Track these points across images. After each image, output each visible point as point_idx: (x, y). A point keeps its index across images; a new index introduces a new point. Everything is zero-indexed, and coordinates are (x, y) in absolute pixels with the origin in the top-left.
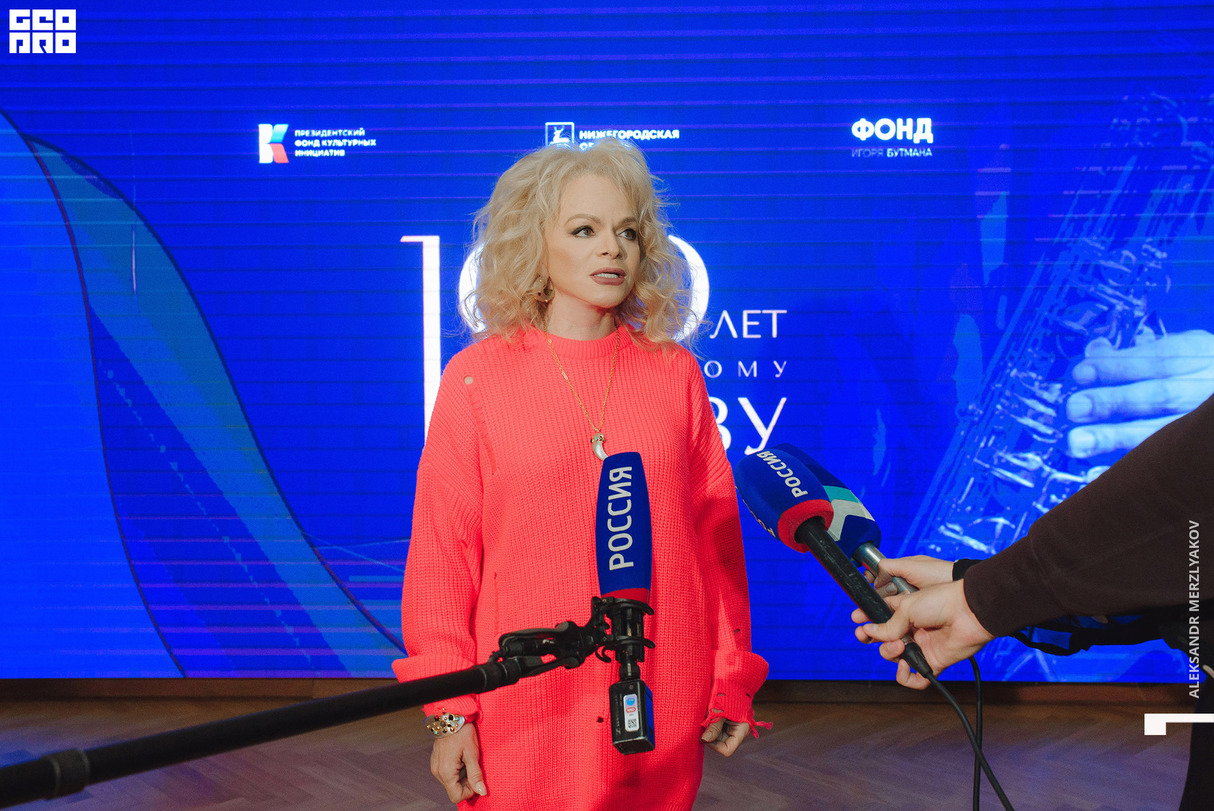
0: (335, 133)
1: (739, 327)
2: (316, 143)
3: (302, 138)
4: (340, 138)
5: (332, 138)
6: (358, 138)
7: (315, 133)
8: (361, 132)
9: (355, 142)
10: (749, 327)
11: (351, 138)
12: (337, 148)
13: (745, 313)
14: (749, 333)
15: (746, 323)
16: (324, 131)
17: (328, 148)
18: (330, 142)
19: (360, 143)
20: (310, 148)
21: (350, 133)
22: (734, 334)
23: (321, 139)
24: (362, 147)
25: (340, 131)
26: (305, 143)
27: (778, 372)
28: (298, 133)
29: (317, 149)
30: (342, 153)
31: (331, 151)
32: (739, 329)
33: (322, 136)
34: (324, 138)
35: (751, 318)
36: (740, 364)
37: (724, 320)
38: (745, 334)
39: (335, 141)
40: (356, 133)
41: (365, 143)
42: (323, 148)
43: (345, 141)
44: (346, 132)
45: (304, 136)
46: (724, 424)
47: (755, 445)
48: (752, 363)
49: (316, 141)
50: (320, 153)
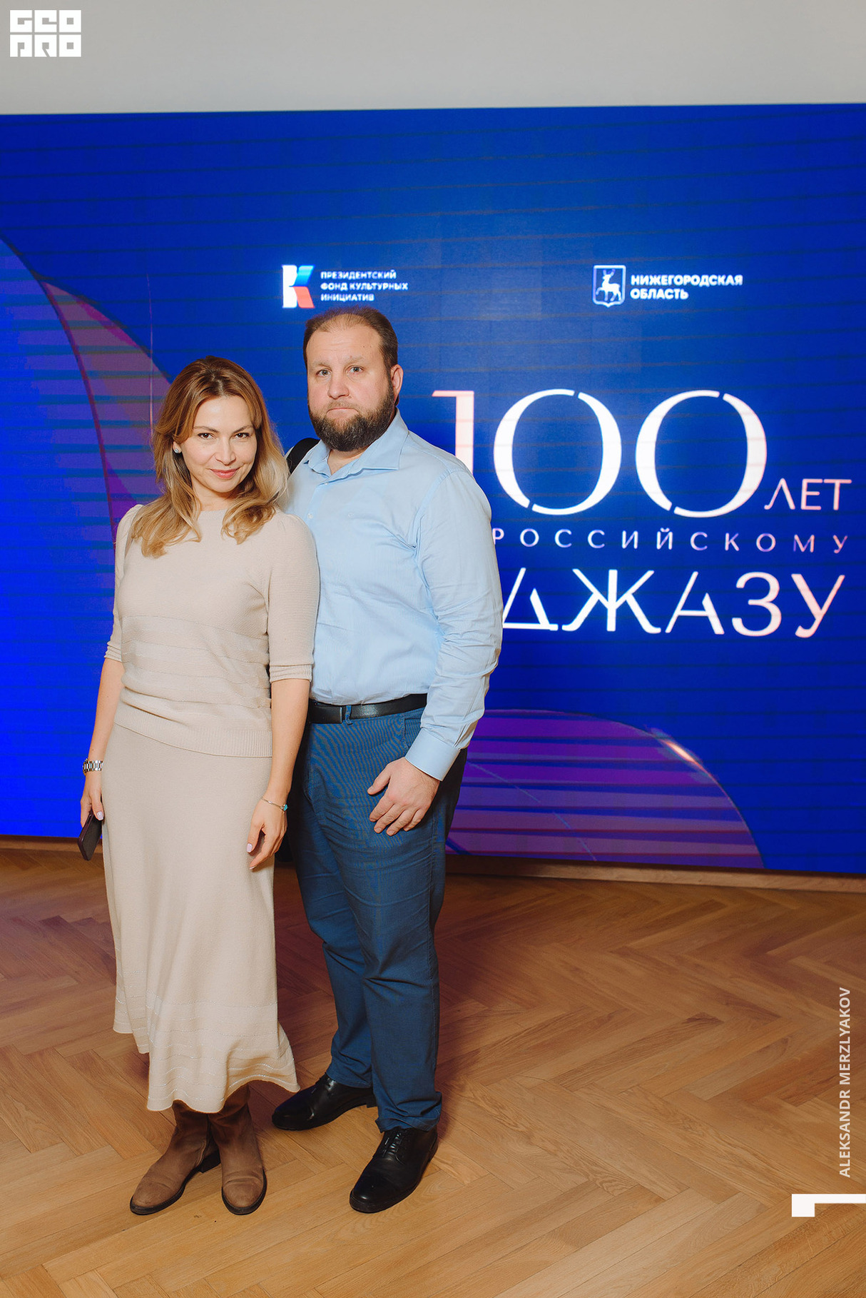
0: (364, 275)
1: (797, 498)
2: (344, 287)
3: (328, 281)
4: (370, 281)
5: (361, 281)
6: (389, 281)
7: (342, 275)
8: (392, 275)
9: (385, 286)
10: (808, 497)
11: (382, 281)
12: (366, 292)
13: (805, 482)
14: (808, 504)
15: (805, 493)
16: (352, 273)
17: (356, 292)
18: (358, 286)
19: (391, 286)
20: (337, 292)
21: (380, 275)
22: (792, 506)
23: (348, 282)
24: (393, 290)
25: (370, 273)
26: (332, 286)
27: (837, 548)
28: (324, 275)
29: (344, 293)
30: (371, 298)
31: (360, 295)
32: (797, 500)
33: (350, 278)
34: (352, 281)
35: (811, 487)
36: (796, 537)
37: (781, 490)
38: (804, 506)
39: (364, 284)
40: (387, 275)
41: (397, 287)
42: (350, 292)
43: (374, 284)
44: (376, 275)
45: (331, 278)
46: (774, 602)
47: (807, 626)
48: (809, 537)
49: (343, 284)
50: (348, 297)
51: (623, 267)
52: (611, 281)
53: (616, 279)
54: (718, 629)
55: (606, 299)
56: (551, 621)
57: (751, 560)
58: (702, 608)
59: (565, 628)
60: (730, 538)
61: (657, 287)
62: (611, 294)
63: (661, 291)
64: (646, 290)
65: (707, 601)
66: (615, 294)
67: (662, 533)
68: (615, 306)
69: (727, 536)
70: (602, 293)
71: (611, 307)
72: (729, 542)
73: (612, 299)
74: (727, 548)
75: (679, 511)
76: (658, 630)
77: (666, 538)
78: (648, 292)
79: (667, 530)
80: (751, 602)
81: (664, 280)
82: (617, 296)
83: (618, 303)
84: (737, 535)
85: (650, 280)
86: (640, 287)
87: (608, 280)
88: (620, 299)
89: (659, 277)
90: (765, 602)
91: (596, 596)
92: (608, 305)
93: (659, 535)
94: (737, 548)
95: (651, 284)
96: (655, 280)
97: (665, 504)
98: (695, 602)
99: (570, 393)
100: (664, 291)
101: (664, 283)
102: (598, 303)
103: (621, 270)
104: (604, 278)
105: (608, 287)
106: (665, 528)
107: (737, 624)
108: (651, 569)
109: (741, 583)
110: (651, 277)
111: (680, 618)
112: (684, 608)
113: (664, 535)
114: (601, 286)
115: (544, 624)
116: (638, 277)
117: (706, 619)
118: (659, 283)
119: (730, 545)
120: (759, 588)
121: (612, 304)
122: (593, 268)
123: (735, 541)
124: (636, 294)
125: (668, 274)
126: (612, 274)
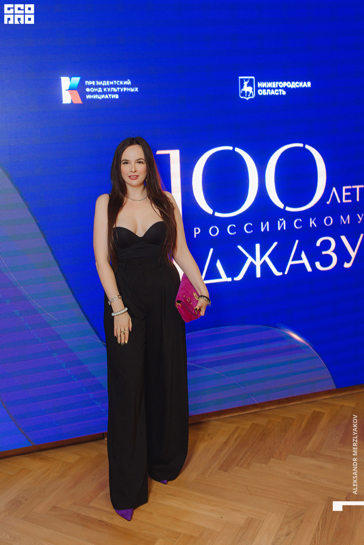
0: (112, 83)
1: (341, 197)
2: (100, 90)
3: (90, 87)
4: (115, 86)
5: (110, 86)
6: (127, 86)
7: (99, 83)
8: (129, 82)
9: (125, 89)
10: (346, 196)
11: (122, 86)
12: (113, 93)
13: (344, 188)
14: (346, 199)
15: (344, 194)
16: (105, 82)
17: (107, 93)
18: (109, 90)
19: (128, 89)
20: (96, 93)
21: (121, 83)
22: (339, 201)
23: (102, 87)
24: (130, 92)
25: (115, 82)
26: (92, 90)
27: (359, 220)
28: (87, 83)
29: (100, 94)
30: (117, 96)
31: (110, 95)
33: (103, 85)
34: (105, 87)
35: (347, 190)
36: (342, 217)
37: (334, 194)
38: (344, 201)
39: (112, 88)
40: (125, 83)
41: (132, 90)
42: (104, 93)
43: (118, 88)
44: (119, 83)
45: (92, 85)
46: (334, 251)
47: (348, 262)
48: (347, 216)
49: (99, 88)
50: (103, 96)
51: (253, 77)
52: (248, 85)
53: (250, 84)
54: (309, 269)
55: (246, 95)
56: (228, 276)
57: (322, 231)
58: (301, 259)
59: (236, 279)
60: (312, 220)
61: (271, 89)
62: (248, 93)
63: (272, 90)
64: (265, 90)
65: (303, 255)
66: (250, 93)
67: (280, 221)
68: (251, 99)
69: (311, 219)
70: (244, 92)
71: (249, 99)
72: (312, 222)
73: (249, 96)
74: (311, 226)
75: (288, 209)
76: (281, 274)
77: (282, 224)
78: (266, 92)
79: (283, 219)
80: (324, 253)
81: (274, 84)
82: (252, 93)
83: (252, 97)
84: (315, 219)
85: (267, 84)
86: (262, 89)
87: (246, 85)
88: (253, 95)
89: (271, 83)
90: (330, 252)
91: (250, 259)
92: (247, 99)
93: (279, 222)
94: (315, 226)
95: (268, 87)
96: (269, 85)
97: (281, 205)
98: (297, 257)
99: (231, 148)
100: (274, 90)
101: (274, 87)
102: (242, 97)
103: (253, 79)
104: (244, 83)
105: (247, 89)
106: (281, 219)
107: (318, 264)
108: (276, 241)
109: (318, 244)
110: (267, 83)
111: (291, 265)
112: (293, 260)
113: (281, 222)
114: (243, 88)
115: (225, 278)
116: (261, 83)
117: (303, 265)
118: (272, 87)
119: (313, 224)
120: (326, 245)
121: (249, 98)
122: (238, 78)
123: (314, 222)
124: (260, 92)
125: (276, 81)
126: (248, 81)
